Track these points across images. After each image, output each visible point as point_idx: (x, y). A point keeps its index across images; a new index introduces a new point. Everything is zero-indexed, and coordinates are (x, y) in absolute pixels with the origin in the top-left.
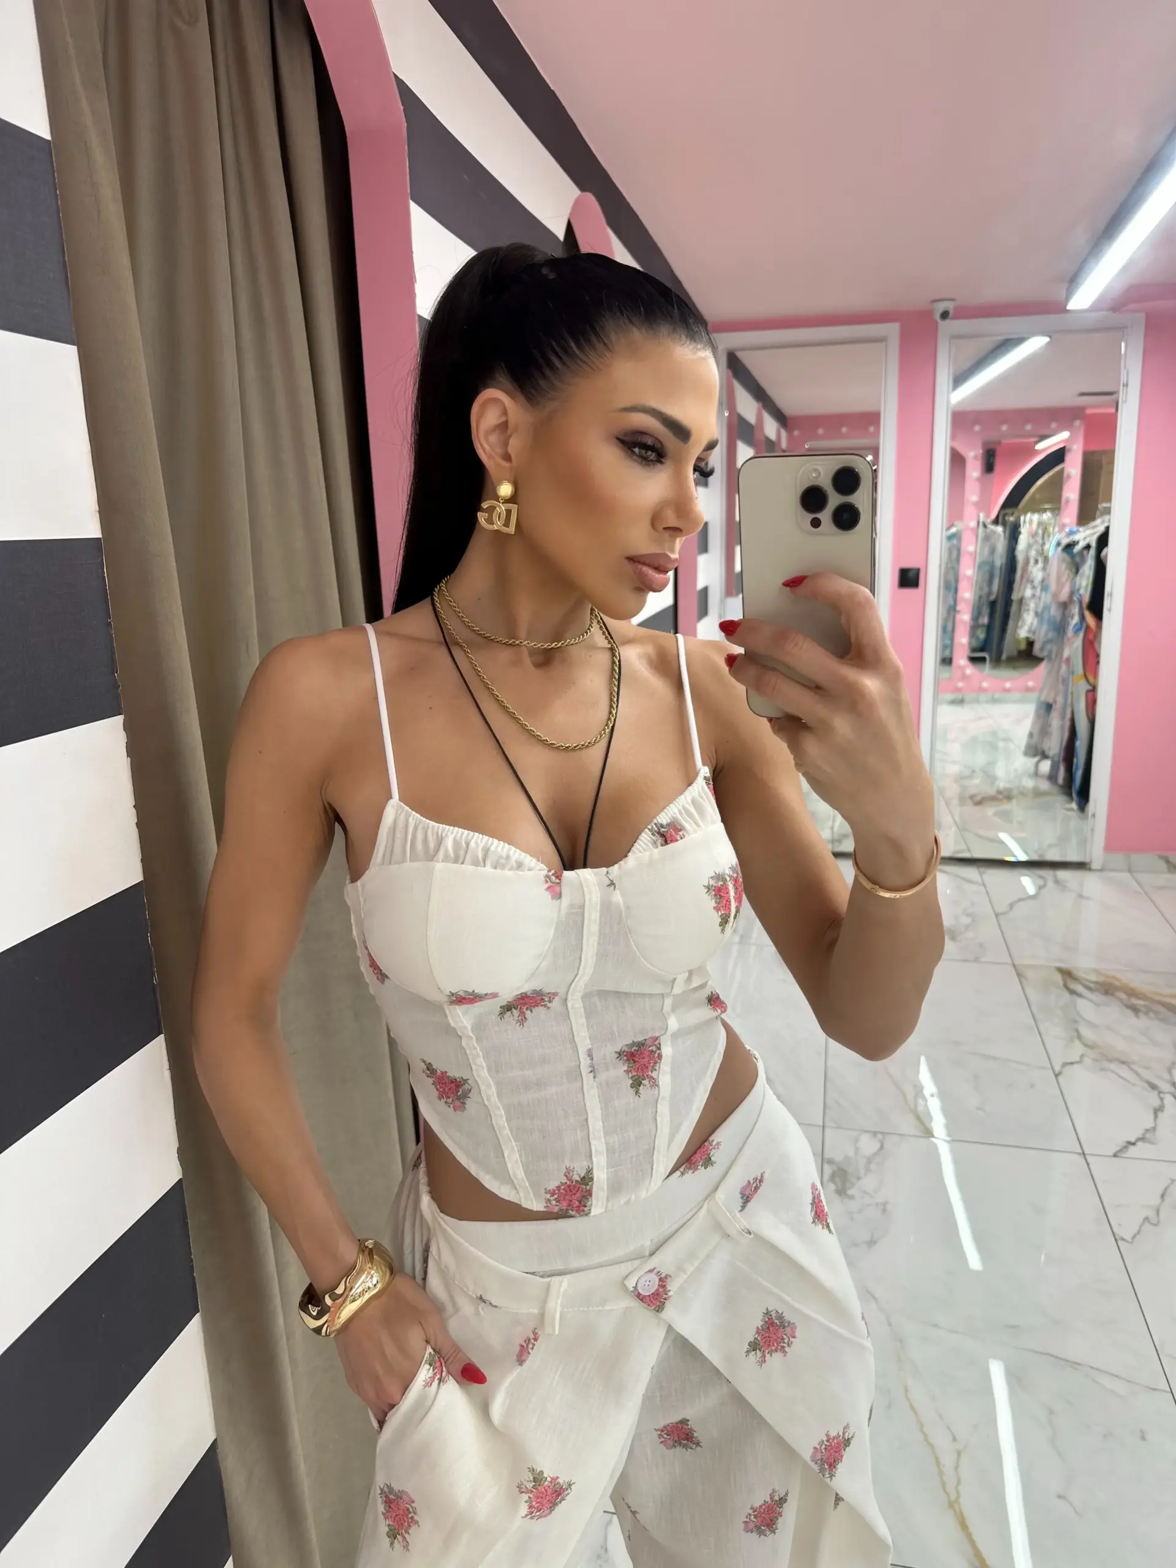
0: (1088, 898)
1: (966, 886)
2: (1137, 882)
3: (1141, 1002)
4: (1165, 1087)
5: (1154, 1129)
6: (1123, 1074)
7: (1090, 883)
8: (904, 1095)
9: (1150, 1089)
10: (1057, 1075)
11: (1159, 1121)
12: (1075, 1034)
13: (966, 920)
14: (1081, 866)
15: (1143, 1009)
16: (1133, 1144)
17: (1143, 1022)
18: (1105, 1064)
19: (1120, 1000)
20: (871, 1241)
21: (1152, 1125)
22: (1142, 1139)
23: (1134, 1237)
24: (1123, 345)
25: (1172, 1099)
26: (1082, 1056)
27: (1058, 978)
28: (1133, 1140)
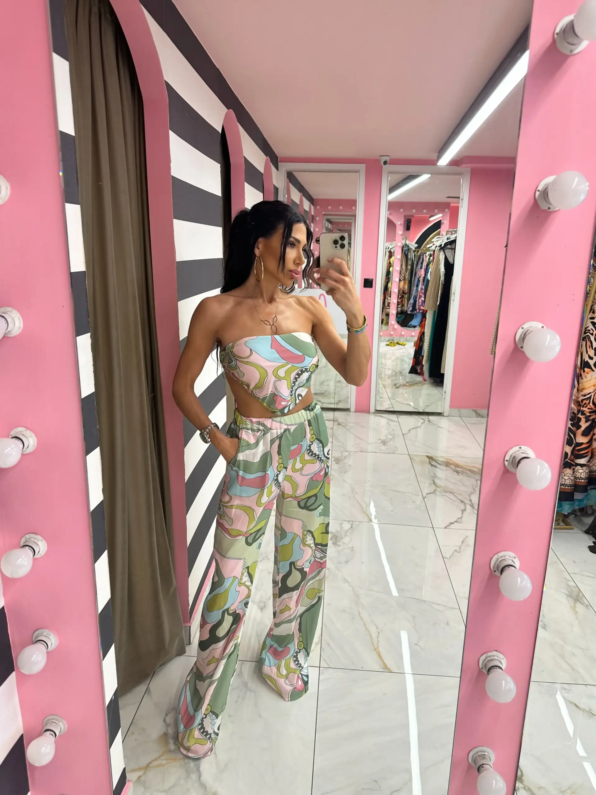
0: (441, 428)
1: (391, 423)
2: (462, 420)
3: (460, 470)
4: (467, 502)
5: (461, 518)
6: (450, 497)
7: (443, 422)
8: (361, 506)
9: (461, 503)
10: (424, 498)
11: (463, 514)
12: (433, 482)
13: (390, 437)
14: (439, 414)
15: (461, 472)
16: (453, 523)
17: (460, 477)
18: (444, 494)
19: (452, 468)
20: (347, 561)
21: (461, 516)
22: (456, 522)
23: (450, 557)
24: (461, 179)
25: (469, 506)
26: (435, 490)
27: (427, 460)
28: (453, 522)
